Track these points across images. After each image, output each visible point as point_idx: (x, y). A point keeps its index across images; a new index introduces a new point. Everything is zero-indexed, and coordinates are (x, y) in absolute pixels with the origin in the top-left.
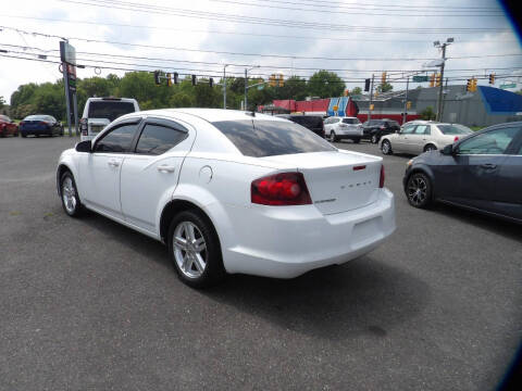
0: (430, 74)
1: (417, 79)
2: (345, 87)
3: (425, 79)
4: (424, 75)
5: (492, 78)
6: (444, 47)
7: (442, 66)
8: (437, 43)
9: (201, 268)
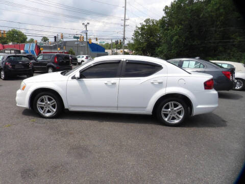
0: (79, 36)
1: (75, 37)
3: (77, 38)
4: (77, 36)
5: (96, 39)
6: (86, 26)
8: (83, 24)
9: (179, 118)
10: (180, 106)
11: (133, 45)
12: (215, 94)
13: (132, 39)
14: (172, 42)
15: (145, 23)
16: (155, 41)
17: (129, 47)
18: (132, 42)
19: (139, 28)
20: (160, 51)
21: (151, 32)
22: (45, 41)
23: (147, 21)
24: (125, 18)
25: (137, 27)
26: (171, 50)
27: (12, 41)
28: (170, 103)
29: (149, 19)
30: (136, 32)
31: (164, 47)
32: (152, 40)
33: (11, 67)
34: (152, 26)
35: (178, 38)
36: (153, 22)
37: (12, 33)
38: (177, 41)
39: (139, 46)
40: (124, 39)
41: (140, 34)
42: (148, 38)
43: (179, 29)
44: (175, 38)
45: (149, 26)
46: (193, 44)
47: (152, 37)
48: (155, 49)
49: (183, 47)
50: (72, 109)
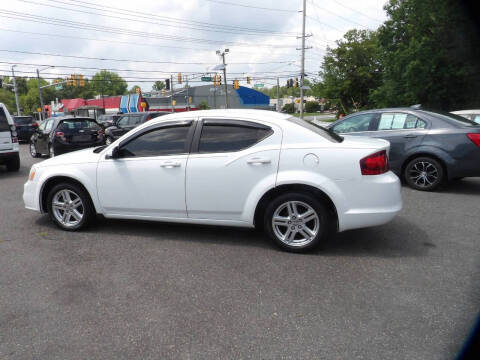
0: (213, 76)
1: (204, 79)
2: (127, 86)
3: (209, 79)
4: (208, 76)
5: (248, 79)
6: (223, 55)
7: (224, 70)
8: (218, 52)
9: (309, 235)
10: (311, 211)
11: (321, 86)
12: (392, 184)
13: (321, 74)
14: (405, 74)
15: (346, 41)
16: (369, 76)
17: (315, 90)
18: (320, 80)
19: (333, 51)
20: (377, 96)
21: (359, 58)
22: (159, 89)
23: (350, 34)
24: (304, 34)
25: (328, 49)
26: (404, 92)
27: (102, 92)
28: (288, 203)
29: (355, 31)
30: (328, 60)
31: (388, 87)
32: (361, 74)
33: (64, 139)
34: (363, 43)
35: (418, 65)
36: (363, 36)
37: (101, 78)
38: (417, 71)
39: (334, 88)
40: (303, 75)
41: (335, 64)
42: (354, 69)
43: (420, 45)
44: (410, 66)
45: (355, 45)
46: (458, 73)
47: (360, 68)
48: (367, 92)
49: (431, 84)
50: (109, 215)
